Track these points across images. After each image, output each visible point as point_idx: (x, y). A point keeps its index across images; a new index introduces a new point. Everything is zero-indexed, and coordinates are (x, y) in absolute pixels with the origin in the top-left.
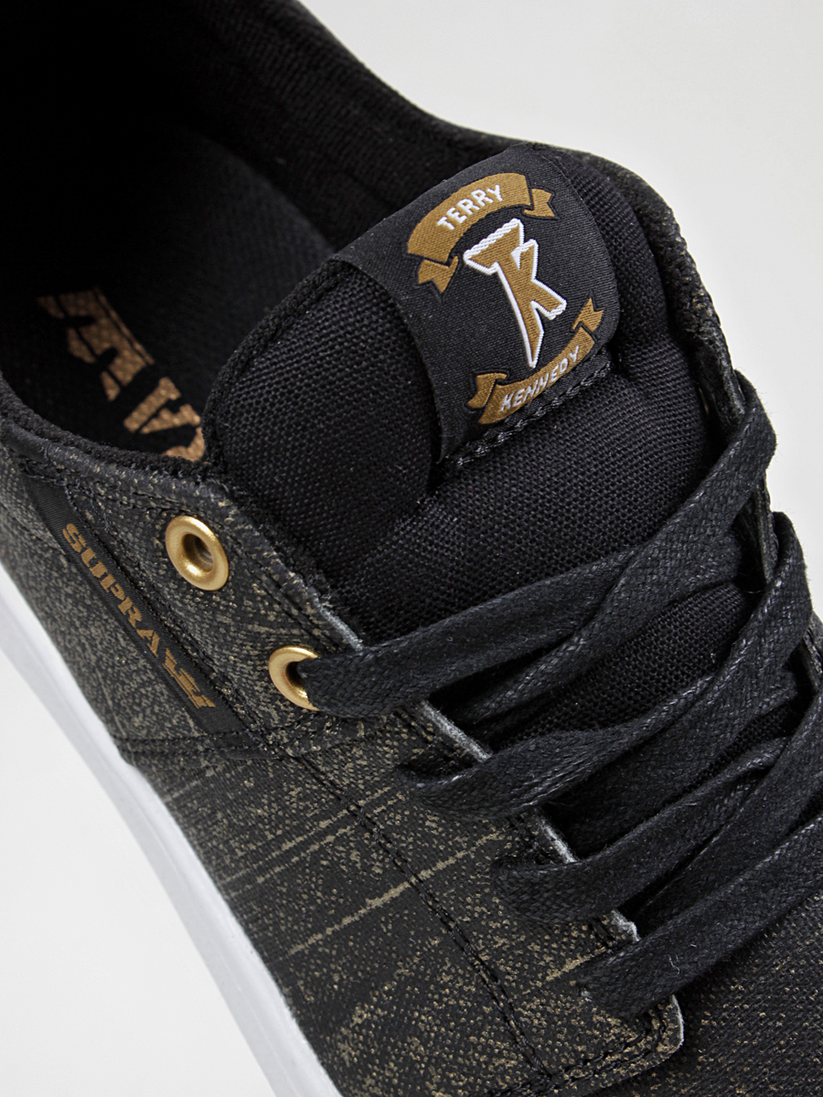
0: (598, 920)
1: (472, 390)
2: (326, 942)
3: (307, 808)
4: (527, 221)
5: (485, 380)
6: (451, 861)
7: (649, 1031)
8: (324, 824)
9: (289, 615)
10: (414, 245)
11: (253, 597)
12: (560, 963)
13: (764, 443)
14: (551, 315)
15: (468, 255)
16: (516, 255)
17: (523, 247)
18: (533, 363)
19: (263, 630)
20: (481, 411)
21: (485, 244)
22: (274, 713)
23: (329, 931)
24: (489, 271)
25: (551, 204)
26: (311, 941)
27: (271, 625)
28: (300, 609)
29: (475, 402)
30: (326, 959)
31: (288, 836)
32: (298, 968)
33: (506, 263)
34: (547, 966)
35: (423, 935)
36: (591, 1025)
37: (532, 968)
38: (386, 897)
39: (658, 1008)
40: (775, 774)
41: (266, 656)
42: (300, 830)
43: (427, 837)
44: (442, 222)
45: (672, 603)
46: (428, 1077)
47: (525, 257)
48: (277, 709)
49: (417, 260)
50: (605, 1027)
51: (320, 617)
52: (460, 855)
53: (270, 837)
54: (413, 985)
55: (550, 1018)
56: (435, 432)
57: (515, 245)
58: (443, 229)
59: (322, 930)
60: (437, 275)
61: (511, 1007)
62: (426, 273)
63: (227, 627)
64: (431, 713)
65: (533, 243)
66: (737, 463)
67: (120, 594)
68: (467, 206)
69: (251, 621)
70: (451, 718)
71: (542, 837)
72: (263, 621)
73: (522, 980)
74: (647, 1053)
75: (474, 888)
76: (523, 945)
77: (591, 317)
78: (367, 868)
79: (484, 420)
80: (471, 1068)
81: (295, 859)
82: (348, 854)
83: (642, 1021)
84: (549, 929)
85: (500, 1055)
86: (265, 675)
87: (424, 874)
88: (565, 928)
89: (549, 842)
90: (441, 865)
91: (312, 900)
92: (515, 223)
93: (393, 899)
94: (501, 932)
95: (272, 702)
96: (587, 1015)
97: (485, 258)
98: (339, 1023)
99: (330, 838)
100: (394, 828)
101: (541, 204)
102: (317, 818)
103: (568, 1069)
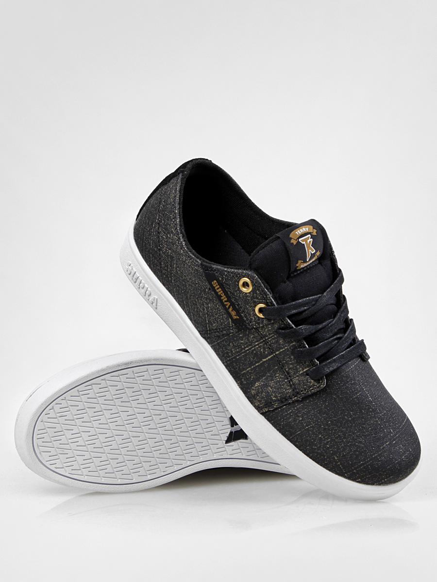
0: (312, 360)
1: (297, 263)
2: (251, 370)
3: (254, 340)
4: (311, 235)
5: (300, 262)
6: (284, 349)
7: (319, 383)
8: (256, 343)
9: (263, 297)
10: (291, 236)
11: (256, 294)
12: (303, 369)
13: (342, 280)
14: (312, 253)
15: (300, 239)
16: (308, 241)
17: (310, 240)
18: (308, 260)
19: (257, 300)
20: (298, 267)
21: (303, 238)
22: (253, 318)
23: (252, 367)
24: (303, 243)
25: (316, 232)
26: (248, 370)
27: (259, 299)
28: (266, 296)
29: (297, 265)
30: (250, 373)
31: (247, 347)
32: (243, 376)
33: (306, 242)
34: (300, 370)
35: (275, 366)
36: (308, 382)
37: (297, 371)
38: (267, 359)
39: (322, 379)
40: (343, 339)
41: (255, 306)
42: (250, 345)
43: (280, 344)
44: (297, 232)
45: (327, 305)
46: (272, 395)
47: (310, 242)
48: (254, 317)
49: (291, 238)
50: (311, 382)
51: (269, 297)
52: (286, 348)
53: (243, 347)
54: (270, 377)
55: (299, 381)
56: (290, 269)
57: (309, 239)
58: (296, 234)
59: (251, 367)
60: (294, 242)
61: (291, 380)
62: (292, 241)
63: (249, 300)
64: (287, 318)
65: (312, 239)
66: (338, 281)
67: (223, 295)
68: (301, 230)
69: (255, 298)
70: (290, 320)
71: (304, 343)
72: (257, 298)
73: (294, 374)
74: (318, 387)
75: (288, 355)
76: (296, 366)
77: (318, 253)
78: (264, 352)
79: (298, 268)
80: (281, 392)
81: (248, 352)
82: (260, 350)
83: (318, 381)
84: (302, 363)
85: (288, 389)
86: (254, 310)
87: (277, 353)
88: (305, 362)
89: (305, 345)
90: (281, 350)
91: (250, 360)
92: (309, 235)
93: (269, 359)
94: (291, 364)
95: (254, 316)
96: (307, 380)
97: (303, 241)
98: (252, 386)
99: (257, 346)
100: (273, 343)
101: (315, 232)
102: (256, 342)
103: (302, 391)
